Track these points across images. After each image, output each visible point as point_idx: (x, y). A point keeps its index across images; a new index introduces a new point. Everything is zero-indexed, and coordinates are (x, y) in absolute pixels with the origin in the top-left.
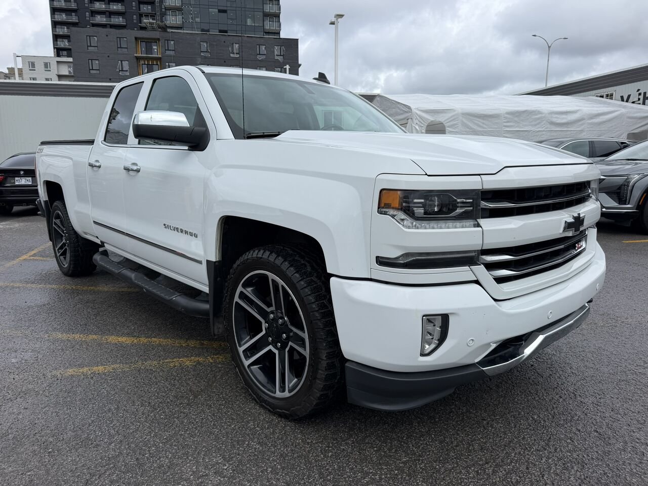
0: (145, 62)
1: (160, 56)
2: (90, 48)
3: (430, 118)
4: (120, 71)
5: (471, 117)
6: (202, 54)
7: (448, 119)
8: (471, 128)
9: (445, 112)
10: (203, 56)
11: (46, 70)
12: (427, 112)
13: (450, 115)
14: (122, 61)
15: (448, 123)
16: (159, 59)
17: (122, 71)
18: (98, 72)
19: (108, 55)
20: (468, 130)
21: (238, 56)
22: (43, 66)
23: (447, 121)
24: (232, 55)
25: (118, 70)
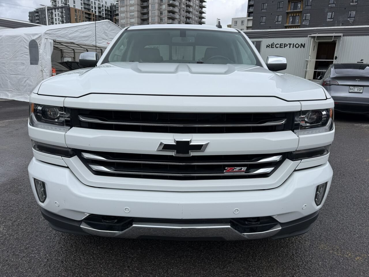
0: (291, 15)
1: (301, 10)
2: (263, 10)
4: (276, 21)
6: (329, 6)
10: (330, 7)
11: (242, 25)
14: (278, 16)
16: (301, 12)
17: (278, 21)
18: (264, 23)
19: (271, 13)
21: (356, 4)
22: (241, 23)
24: (351, 4)
25: (275, 21)
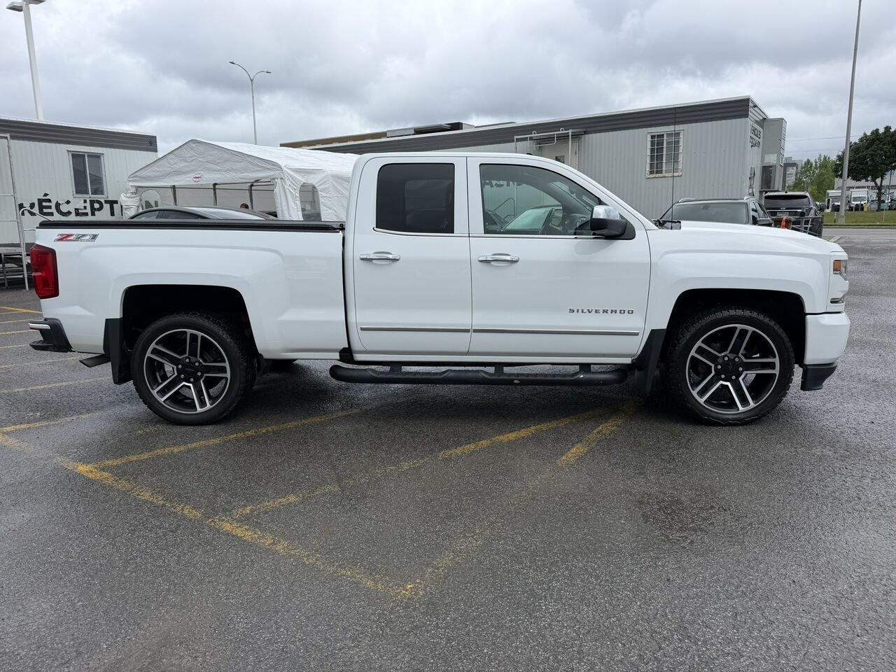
3: (302, 179)
5: (340, 181)
7: (319, 182)
8: (342, 194)
9: (315, 173)
12: (298, 171)
13: (322, 175)
15: (322, 184)
20: (339, 195)
23: (320, 183)
